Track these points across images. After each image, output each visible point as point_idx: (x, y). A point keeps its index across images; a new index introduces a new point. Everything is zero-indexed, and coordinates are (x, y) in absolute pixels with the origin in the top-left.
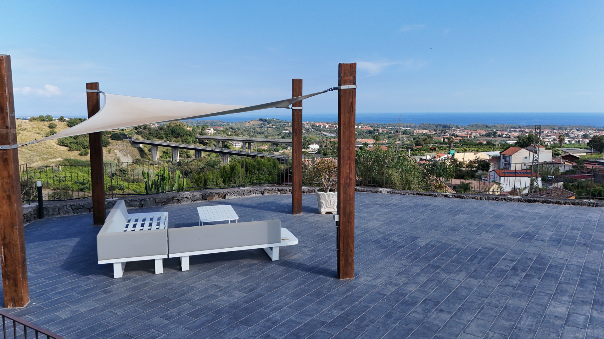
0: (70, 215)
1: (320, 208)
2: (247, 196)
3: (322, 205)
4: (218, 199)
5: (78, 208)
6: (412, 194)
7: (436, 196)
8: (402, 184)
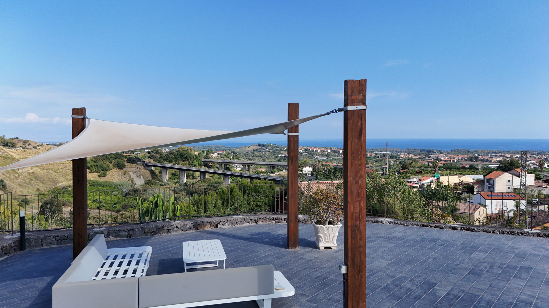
0: (54, 246)
1: (319, 242)
2: (240, 226)
3: (321, 239)
4: (210, 229)
5: (62, 239)
6: (416, 225)
7: (443, 228)
8: (404, 214)
